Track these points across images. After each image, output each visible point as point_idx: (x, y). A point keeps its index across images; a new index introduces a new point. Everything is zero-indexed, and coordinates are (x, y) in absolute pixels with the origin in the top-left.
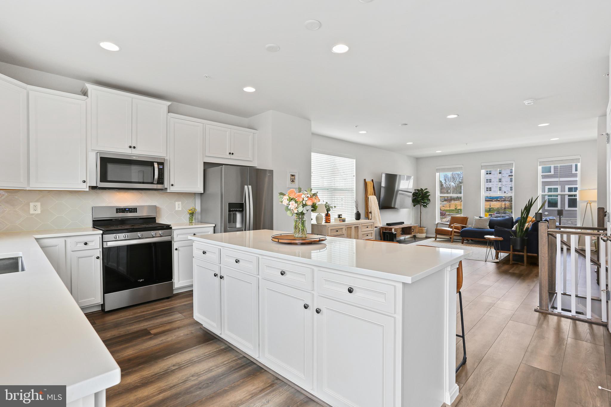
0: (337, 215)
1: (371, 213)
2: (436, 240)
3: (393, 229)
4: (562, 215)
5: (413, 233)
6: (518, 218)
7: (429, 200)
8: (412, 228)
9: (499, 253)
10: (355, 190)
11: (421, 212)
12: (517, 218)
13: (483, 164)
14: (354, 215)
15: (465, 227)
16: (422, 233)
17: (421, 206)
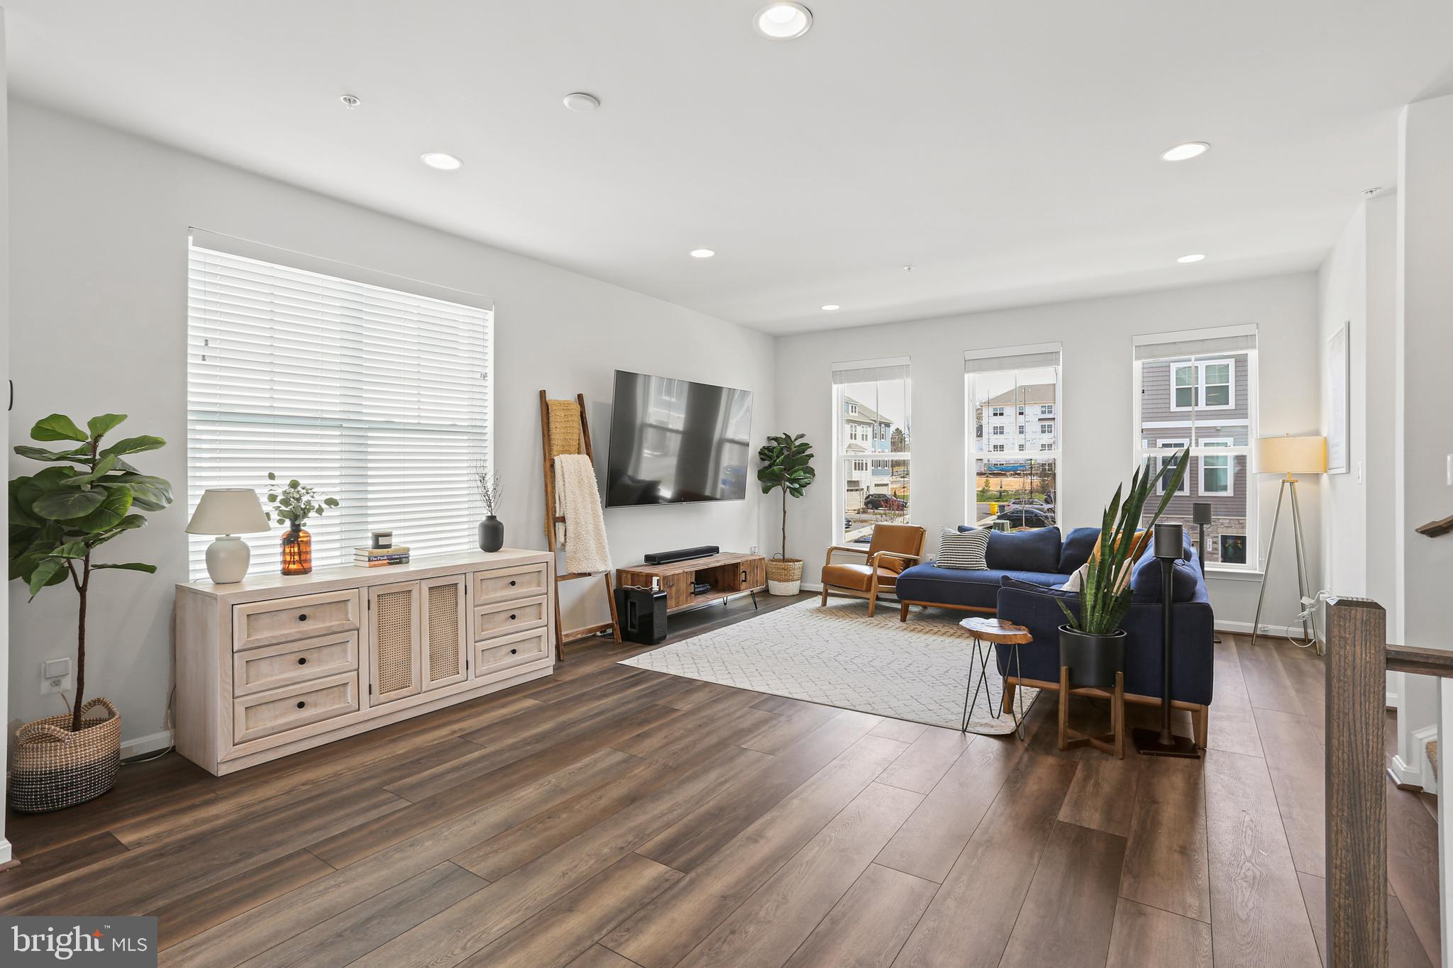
0: (370, 535)
1: (563, 520)
2: (824, 603)
3: (655, 579)
4: (1208, 521)
5: (744, 585)
6: (1076, 531)
7: (811, 472)
8: (742, 568)
9: (1017, 687)
10: (490, 430)
11: (785, 512)
12: (1071, 530)
13: (969, 356)
14: (477, 531)
15: (915, 562)
16: (788, 580)
17: (784, 492)
